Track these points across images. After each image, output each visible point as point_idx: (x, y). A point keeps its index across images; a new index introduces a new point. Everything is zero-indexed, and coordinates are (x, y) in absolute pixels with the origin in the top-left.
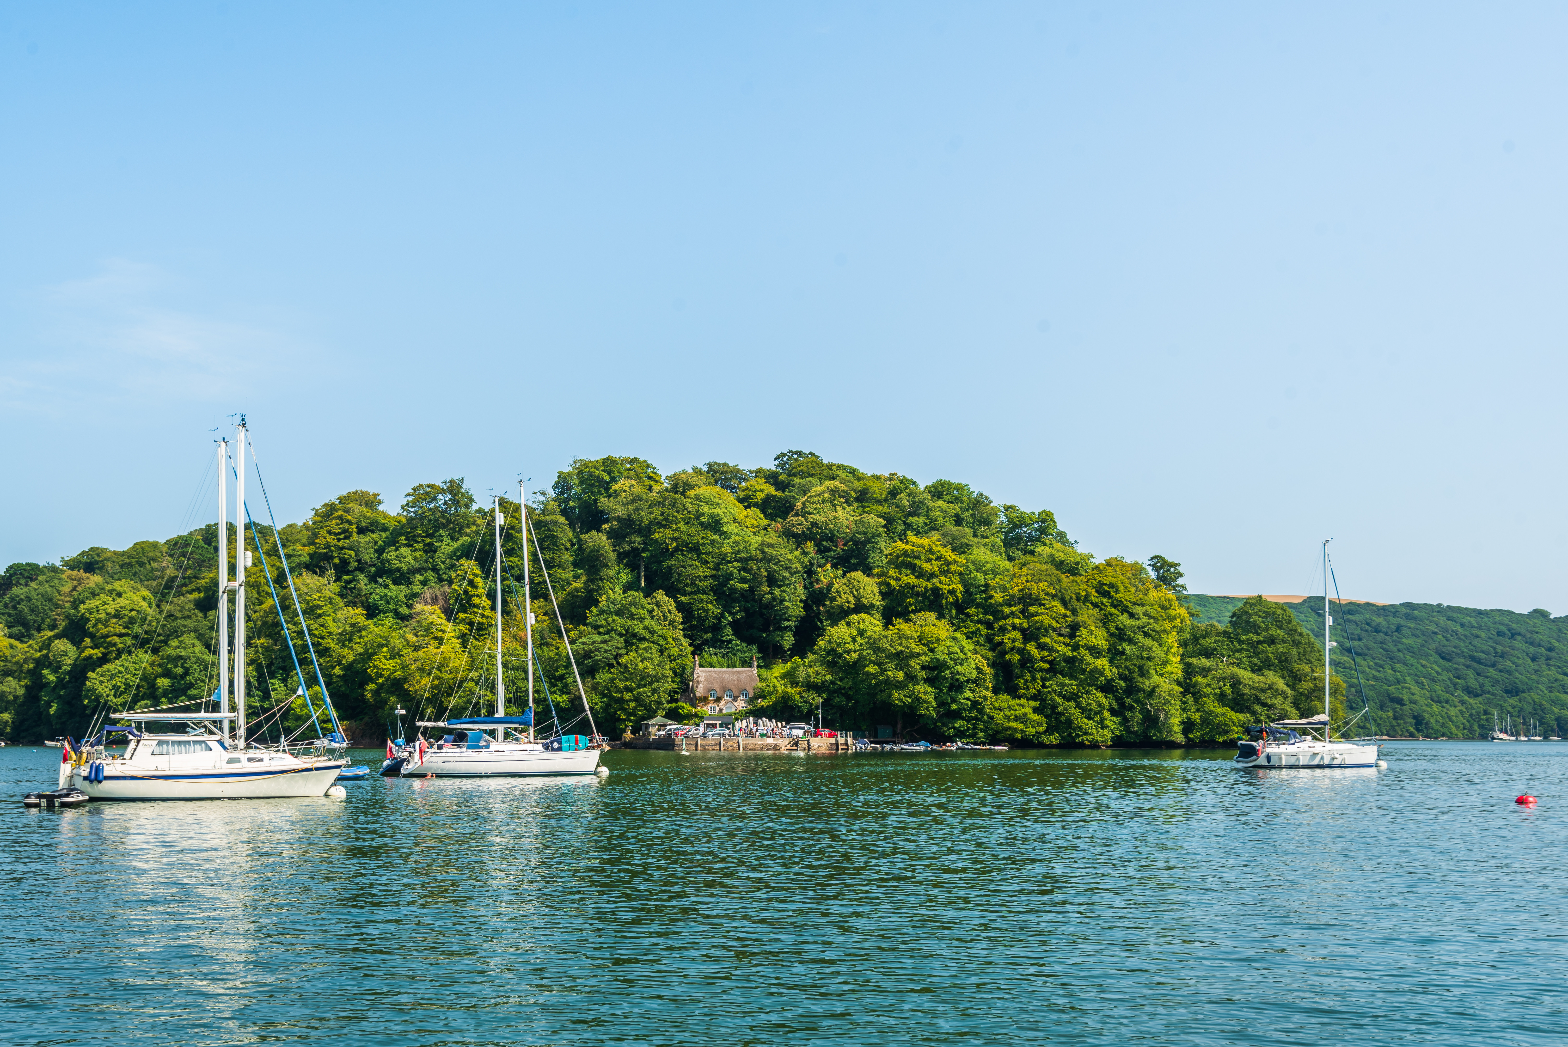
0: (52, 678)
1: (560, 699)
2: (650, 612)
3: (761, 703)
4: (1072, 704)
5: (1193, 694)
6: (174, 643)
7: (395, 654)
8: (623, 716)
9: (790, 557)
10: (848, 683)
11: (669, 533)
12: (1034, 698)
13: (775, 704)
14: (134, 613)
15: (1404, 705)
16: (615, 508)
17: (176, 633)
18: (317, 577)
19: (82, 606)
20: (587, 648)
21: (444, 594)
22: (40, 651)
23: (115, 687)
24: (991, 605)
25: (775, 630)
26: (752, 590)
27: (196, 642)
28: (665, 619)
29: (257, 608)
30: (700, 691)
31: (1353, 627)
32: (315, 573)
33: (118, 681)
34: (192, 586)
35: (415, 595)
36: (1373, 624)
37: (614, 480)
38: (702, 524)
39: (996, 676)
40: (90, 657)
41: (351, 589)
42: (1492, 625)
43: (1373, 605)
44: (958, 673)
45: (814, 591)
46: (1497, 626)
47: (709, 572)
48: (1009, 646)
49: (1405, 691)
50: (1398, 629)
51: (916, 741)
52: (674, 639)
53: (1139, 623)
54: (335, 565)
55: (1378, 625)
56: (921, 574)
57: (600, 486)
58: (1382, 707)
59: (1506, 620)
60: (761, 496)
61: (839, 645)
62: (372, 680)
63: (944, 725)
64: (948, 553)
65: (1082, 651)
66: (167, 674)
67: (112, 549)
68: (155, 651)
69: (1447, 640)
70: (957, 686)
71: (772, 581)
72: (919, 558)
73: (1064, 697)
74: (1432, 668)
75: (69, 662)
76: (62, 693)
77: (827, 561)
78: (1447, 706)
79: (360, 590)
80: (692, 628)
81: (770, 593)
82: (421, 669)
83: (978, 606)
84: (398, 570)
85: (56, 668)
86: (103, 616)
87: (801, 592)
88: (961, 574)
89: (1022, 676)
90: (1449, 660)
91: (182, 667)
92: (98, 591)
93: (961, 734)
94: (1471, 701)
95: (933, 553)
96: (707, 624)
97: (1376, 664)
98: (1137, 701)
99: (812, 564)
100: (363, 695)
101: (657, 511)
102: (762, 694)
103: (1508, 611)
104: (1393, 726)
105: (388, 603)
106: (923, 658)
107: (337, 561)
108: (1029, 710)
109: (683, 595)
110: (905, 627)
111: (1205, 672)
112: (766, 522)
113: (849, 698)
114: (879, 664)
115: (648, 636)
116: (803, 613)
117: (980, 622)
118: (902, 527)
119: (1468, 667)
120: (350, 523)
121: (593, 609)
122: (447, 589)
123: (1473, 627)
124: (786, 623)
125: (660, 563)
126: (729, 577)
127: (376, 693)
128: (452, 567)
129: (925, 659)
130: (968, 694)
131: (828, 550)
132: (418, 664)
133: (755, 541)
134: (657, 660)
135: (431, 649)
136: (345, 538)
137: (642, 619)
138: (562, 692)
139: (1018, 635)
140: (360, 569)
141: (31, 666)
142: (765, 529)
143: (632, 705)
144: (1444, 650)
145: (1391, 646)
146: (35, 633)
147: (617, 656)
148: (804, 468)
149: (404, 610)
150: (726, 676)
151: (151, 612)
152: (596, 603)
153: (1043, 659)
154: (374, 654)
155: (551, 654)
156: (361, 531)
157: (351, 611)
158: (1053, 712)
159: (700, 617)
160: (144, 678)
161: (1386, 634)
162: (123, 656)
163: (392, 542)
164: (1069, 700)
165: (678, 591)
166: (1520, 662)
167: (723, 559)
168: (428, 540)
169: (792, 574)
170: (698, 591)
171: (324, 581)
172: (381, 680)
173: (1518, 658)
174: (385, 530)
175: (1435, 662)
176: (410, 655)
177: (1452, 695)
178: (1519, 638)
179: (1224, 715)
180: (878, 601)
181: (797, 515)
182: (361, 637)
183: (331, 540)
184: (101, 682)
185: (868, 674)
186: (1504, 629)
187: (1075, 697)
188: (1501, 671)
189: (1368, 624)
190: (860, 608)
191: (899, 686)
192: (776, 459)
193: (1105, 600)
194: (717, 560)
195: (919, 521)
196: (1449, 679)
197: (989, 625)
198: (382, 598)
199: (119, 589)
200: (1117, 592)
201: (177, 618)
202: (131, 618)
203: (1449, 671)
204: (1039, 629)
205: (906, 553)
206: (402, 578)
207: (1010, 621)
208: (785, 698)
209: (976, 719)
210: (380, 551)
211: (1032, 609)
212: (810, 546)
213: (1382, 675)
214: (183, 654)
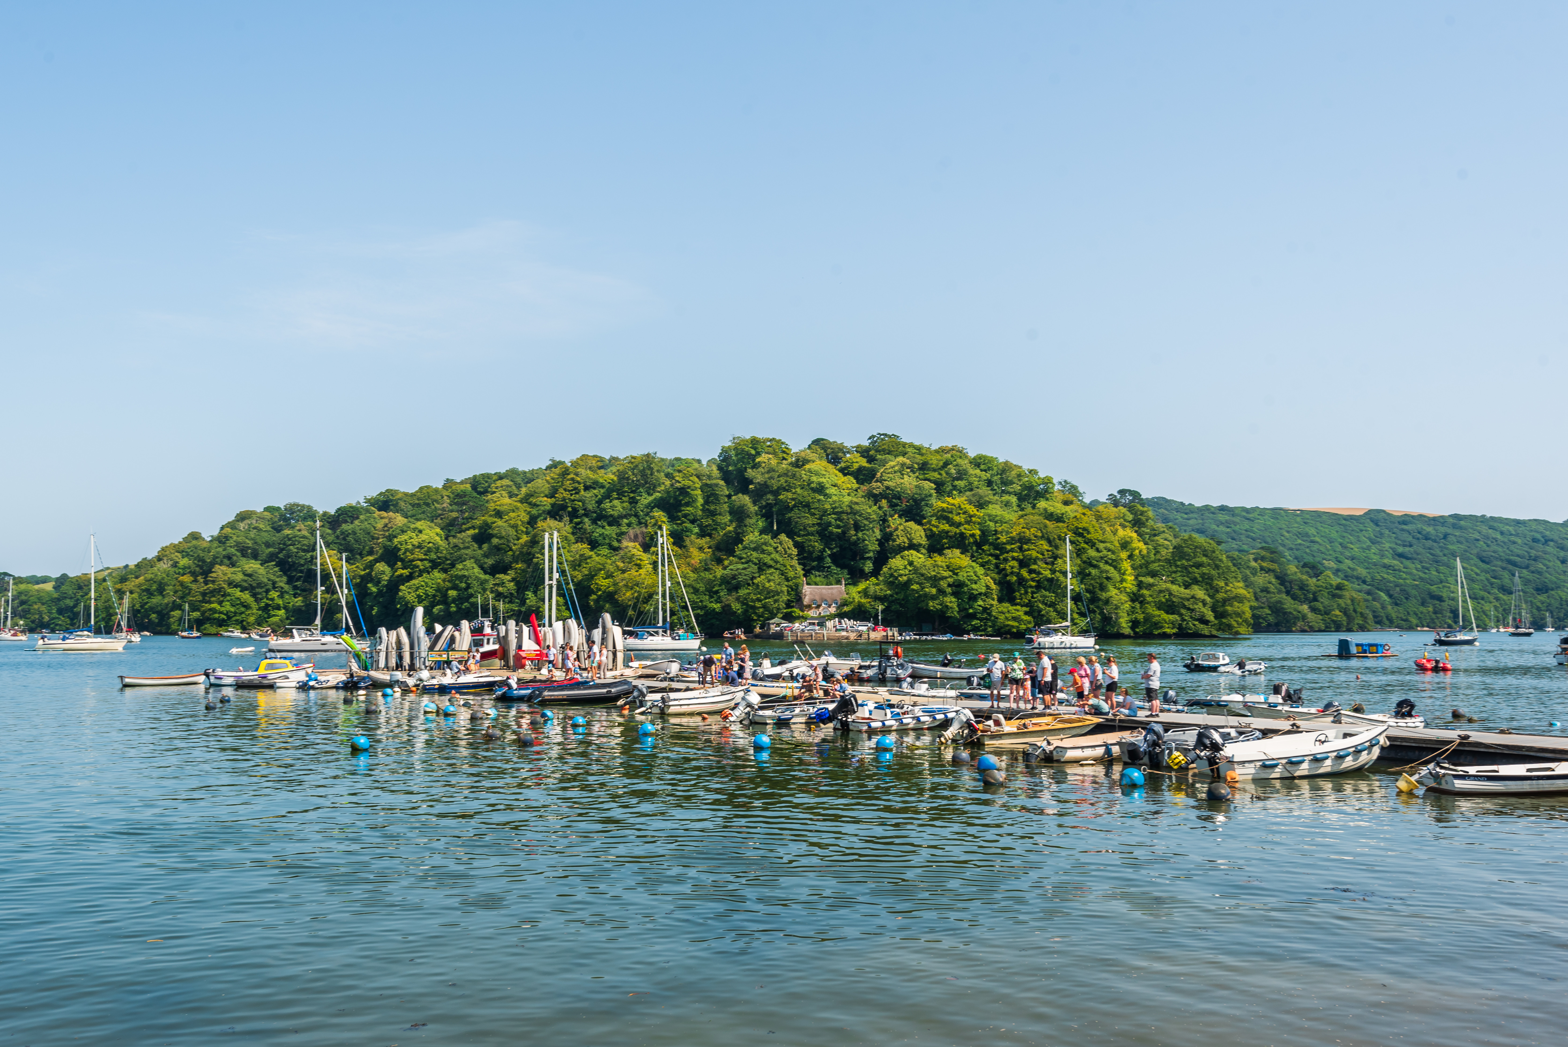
0: (374, 589)
1: (715, 606)
2: (775, 548)
3: (846, 609)
4: (1051, 609)
5: (1141, 603)
6: (460, 566)
7: (609, 576)
8: (755, 618)
9: (869, 511)
10: (901, 596)
11: (790, 495)
12: (1026, 605)
13: (853, 610)
14: (431, 545)
15: (1444, 601)
16: (757, 476)
17: (461, 560)
18: (557, 522)
19: (395, 540)
20: (733, 572)
21: (642, 533)
22: (364, 570)
23: (419, 596)
24: (999, 544)
25: (860, 559)
26: (844, 533)
27: (475, 566)
28: (786, 553)
29: (516, 542)
30: (806, 601)
31: (1406, 535)
32: (556, 519)
33: (420, 592)
34: (469, 525)
35: (623, 533)
36: (1424, 532)
37: (758, 454)
38: (812, 489)
39: (1001, 591)
40: (401, 575)
41: (580, 529)
42: (1528, 533)
43: (1425, 516)
44: (973, 589)
45: (886, 533)
46: (1532, 534)
47: (815, 521)
48: (1009, 571)
49: (1446, 589)
50: (1445, 536)
51: (945, 633)
52: (791, 566)
53: (1101, 554)
54: (569, 512)
55: (1428, 533)
56: (952, 523)
57: (749, 458)
58: (1423, 604)
59: (1541, 529)
60: (856, 466)
61: (896, 571)
62: (594, 593)
63: (965, 623)
64: (972, 510)
65: (1058, 574)
66: (455, 587)
67: (402, 491)
68: (445, 571)
69: (1488, 546)
70: (973, 598)
71: (857, 527)
72: (951, 512)
73: (1046, 604)
74: (1472, 570)
75: (386, 578)
76: (381, 600)
77: (895, 513)
78: (1482, 602)
79: (586, 530)
80: (804, 558)
81: (856, 535)
82: (626, 586)
83: (991, 544)
84: (611, 516)
85: (377, 582)
86: (410, 547)
87: (878, 534)
88: (979, 524)
89: (1019, 591)
90: (1487, 563)
91: (466, 583)
92: (405, 529)
93: (976, 630)
94: (1505, 597)
95: (961, 509)
96: (814, 555)
97: (1423, 567)
98: (1098, 607)
99: (885, 515)
100: (588, 603)
101: (782, 480)
102: (845, 603)
103: (1544, 521)
104: (1433, 619)
105: (604, 538)
106: (949, 580)
107: (570, 509)
108: (1021, 613)
109: (799, 536)
110: (939, 559)
111: (1149, 586)
112: (857, 486)
113: (901, 605)
114: (920, 584)
115: (773, 564)
116: (878, 548)
117: (991, 555)
118: (951, 487)
119: (1504, 568)
120: (579, 483)
121: (740, 546)
122: (644, 530)
123: (1511, 535)
124: (867, 555)
125: (784, 515)
126: (829, 524)
127: (597, 601)
128: (647, 514)
129: (950, 580)
130: (980, 603)
131: (897, 505)
132: (624, 582)
133: (847, 499)
134: (777, 582)
135: (633, 572)
136: (576, 493)
137: (770, 554)
138: (717, 602)
139: (1015, 564)
140: (586, 515)
141: (358, 580)
142: (856, 490)
143: (761, 610)
144: (1484, 554)
145: (1438, 552)
146: (358, 557)
147: (753, 578)
148: (885, 447)
149: (615, 544)
150: (824, 591)
151: (442, 543)
152: (741, 541)
153: (1033, 580)
154: (596, 575)
155: (711, 576)
156: (587, 488)
157: (579, 545)
158: (1039, 615)
159: (809, 551)
160: (438, 590)
161: (1435, 541)
162: (424, 575)
163: (607, 496)
164: (1049, 606)
165: (795, 534)
166: (1550, 564)
167: (825, 512)
168: (632, 495)
169: (870, 522)
170: (808, 534)
171: (561, 524)
172: (600, 593)
173: (1549, 561)
174: (603, 487)
175: (1475, 565)
176: (619, 576)
177: (1489, 593)
178: (1552, 544)
179: (1159, 616)
180: (924, 541)
181: (877, 481)
182: (587, 563)
183: (566, 495)
184: (409, 593)
185: (913, 590)
186: (1538, 536)
187: (1052, 605)
188: (1533, 572)
189: (1419, 533)
190: (912, 546)
191: (933, 598)
192: (870, 438)
193: (1080, 539)
194: (821, 513)
195: (961, 484)
196: (1487, 579)
197: (997, 557)
198: (600, 535)
199: (420, 528)
200: (1089, 533)
201: (460, 549)
202: (429, 548)
203: (1487, 572)
204: (1030, 559)
205: (943, 510)
206: (614, 521)
207: (1011, 554)
208: (860, 606)
209: (986, 619)
210: (600, 502)
211: (1025, 547)
212: (884, 503)
213: (1427, 576)
214: (466, 573)
